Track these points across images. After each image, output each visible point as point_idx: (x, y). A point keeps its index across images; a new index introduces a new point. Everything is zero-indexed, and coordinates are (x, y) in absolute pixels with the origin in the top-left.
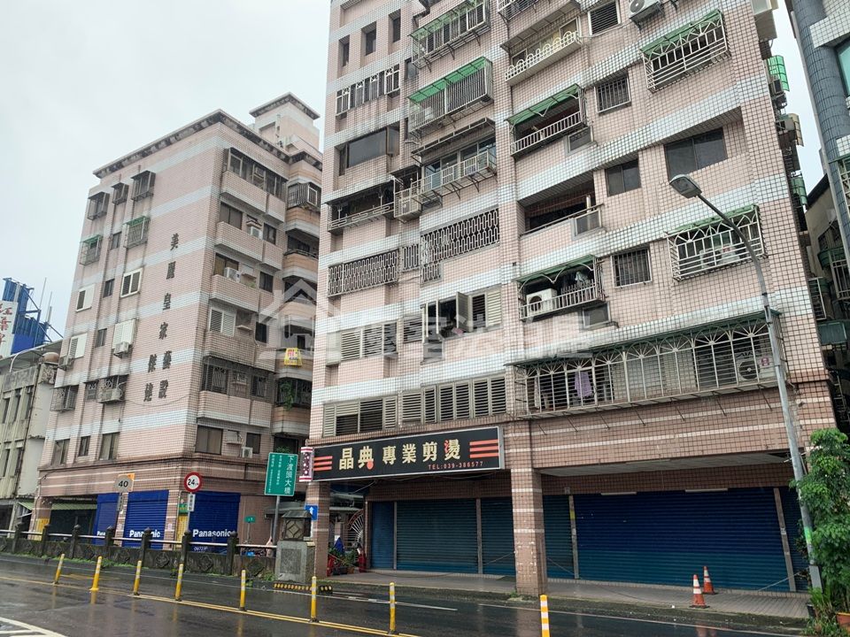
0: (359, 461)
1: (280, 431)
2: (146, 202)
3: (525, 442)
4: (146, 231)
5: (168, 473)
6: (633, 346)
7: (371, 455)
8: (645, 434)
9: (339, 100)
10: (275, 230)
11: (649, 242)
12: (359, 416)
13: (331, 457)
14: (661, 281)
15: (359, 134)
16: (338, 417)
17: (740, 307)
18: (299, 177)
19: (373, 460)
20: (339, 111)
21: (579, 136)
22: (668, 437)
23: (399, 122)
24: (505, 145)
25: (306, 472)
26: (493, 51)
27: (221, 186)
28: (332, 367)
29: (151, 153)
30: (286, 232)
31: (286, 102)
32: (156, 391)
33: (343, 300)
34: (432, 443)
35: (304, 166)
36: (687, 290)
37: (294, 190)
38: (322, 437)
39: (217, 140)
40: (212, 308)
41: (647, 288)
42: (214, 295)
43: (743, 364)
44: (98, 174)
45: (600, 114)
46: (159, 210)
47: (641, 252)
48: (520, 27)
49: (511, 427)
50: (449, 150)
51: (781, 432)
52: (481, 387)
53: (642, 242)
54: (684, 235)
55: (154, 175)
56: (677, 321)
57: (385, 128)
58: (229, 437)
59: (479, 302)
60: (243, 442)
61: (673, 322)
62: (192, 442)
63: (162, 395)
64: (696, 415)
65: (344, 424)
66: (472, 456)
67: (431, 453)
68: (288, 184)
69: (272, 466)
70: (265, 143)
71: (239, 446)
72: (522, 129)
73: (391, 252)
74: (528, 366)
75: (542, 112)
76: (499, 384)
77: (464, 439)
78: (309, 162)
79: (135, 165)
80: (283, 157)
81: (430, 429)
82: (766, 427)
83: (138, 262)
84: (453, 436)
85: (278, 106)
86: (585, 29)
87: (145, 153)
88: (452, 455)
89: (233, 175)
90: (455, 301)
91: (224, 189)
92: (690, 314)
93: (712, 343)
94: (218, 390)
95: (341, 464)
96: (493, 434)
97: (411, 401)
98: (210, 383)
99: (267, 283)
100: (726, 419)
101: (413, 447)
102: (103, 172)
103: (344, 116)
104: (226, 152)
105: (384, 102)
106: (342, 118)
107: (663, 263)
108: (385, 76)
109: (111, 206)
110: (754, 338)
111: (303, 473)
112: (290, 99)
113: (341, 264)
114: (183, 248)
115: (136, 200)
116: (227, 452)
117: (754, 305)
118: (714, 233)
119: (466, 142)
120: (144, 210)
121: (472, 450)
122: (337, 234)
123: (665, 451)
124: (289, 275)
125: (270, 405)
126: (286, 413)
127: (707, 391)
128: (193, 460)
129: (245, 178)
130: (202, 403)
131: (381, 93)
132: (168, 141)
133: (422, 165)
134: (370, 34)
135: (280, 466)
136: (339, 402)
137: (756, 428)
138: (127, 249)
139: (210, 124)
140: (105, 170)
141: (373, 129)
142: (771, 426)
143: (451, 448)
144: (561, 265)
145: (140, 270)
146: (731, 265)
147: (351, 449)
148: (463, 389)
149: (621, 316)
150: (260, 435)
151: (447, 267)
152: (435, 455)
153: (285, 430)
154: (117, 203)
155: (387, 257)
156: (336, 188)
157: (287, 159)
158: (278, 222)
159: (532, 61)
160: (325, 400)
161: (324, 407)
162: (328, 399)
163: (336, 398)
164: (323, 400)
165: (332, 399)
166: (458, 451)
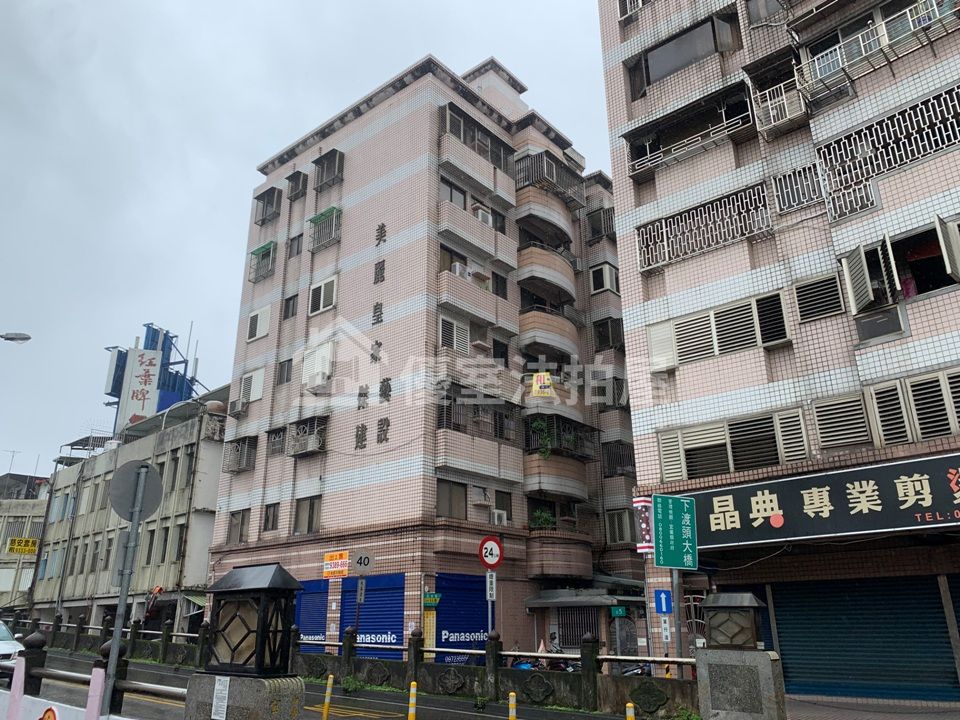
0: (752, 516)
1: (536, 487)
2: (334, 192)
4: (339, 226)
5: (401, 549)
7: (775, 504)
10: (504, 218)
12: (728, 446)
15: (664, 35)
16: (686, 451)
18: (530, 147)
19: (781, 512)
20: (623, 11)
23: (734, 4)
25: (647, 537)
27: (439, 155)
28: (664, 375)
29: (334, 131)
30: (517, 221)
31: (487, 71)
32: (372, 434)
33: (669, 274)
34: (916, 477)
35: (531, 132)
37: (522, 165)
38: (662, 482)
40: (442, 317)
44: (264, 170)
46: (352, 199)
55: (342, 156)
57: (709, 19)
60: (492, 502)
62: (432, 502)
63: (382, 438)
65: (701, 460)
67: (917, 493)
68: (516, 156)
69: (660, 517)
73: (753, 187)
79: (316, 148)
83: (331, 268)
89: (453, 138)
95: (713, 522)
99: (500, 287)
101: (870, 487)
102: (270, 166)
103: (633, 18)
104: (442, 109)
106: (628, 23)
109: (285, 202)
111: (644, 539)
112: (493, 65)
113: (659, 220)
114: (393, 241)
115: (319, 190)
116: (474, 517)
120: (331, 200)
122: (643, 182)
124: (527, 276)
128: (434, 528)
129: (465, 143)
130: (441, 447)
132: (357, 112)
133: (800, 46)
135: (671, 517)
136: (685, 427)
138: (313, 254)
140: (273, 162)
141: (687, 24)
145: (334, 278)
147: (730, 497)
150: (510, 494)
151: (886, 186)
152: (928, 497)
153: (545, 487)
154: (293, 199)
155: (746, 200)
156: (630, 117)
157: (509, 127)
158: (507, 206)
160: (657, 425)
161: (657, 437)
162: (662, 425)
163: (678, 421)
164: (654, 426)
165: (670, 423)
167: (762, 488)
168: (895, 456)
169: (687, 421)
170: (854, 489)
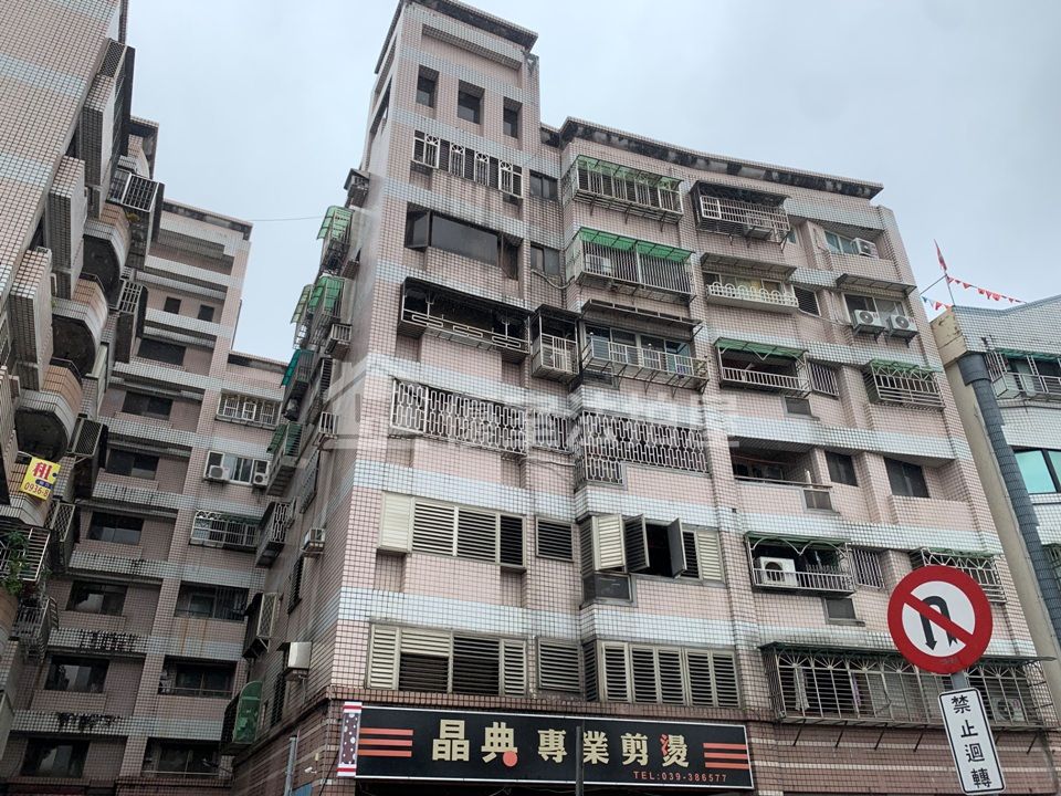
0: (484, 749)
3: (770, 752)
7: (511, 740)
8: (916, 763)
9: (419, 145)
11: (889, 549)
12: (451, 661)
13: (410, 733)
16: (403, 655)
19: (516, 750)
20: (417, 157)
23: (521, 239)
28: (392, 557)
33: (419, 444)
34: (638, 736)
38: (365, 686)
43: (1000, 704)
45: (813, 392)
48: (712, 246)
50: (627, 324)
52: (698, 662)
54: (937, 557)
57: (497, 234)
65: (418, 670)
66: (708, 765)
67: (638, 752)
75: (763, 355)
76: (725, 664)
77: (694, 738)
82: (1026, 770)
84: (675, 730)
88: (674, 759)
95: (436, 749)
96: (738, 737)
101: (601, 738)
103: (427, 170)
105: (498, 199)
106: (423, 170)
108: (500, 168)
113: (423, 386)
131: (494, 185)
133: (583, 319)
137: (1018, 769)
142: (1031, 770)
143: (673, 749)
144: (807, 537)
148: (669, 659)
151: (633, 473)
152: (645, 757)
155: (502, 412)
160: (373, 614)
161: (370, 628)
162: (379, 615)
163: (399, 617)
164: (368, 614)
165: (389, 615)
166: (684, 754)
167: (500, 719)
168: (617, 713)
169: (410, 619)
170: (588, 737)
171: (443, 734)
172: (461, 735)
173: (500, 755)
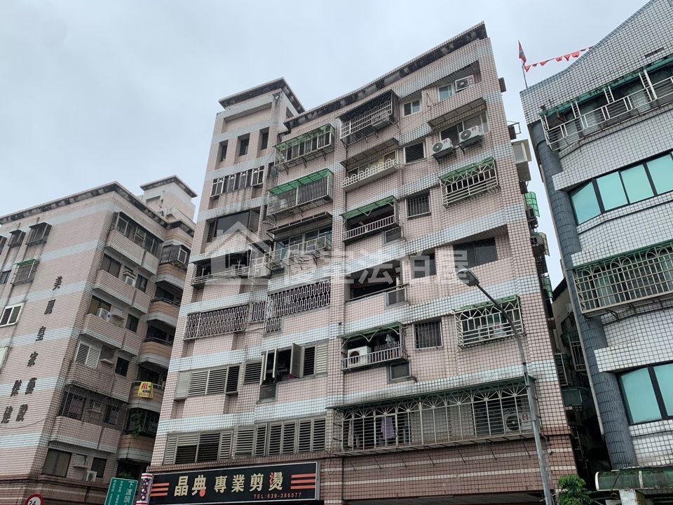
0: (193, 489)
1: (125, 457)
2: (38, 250)
3: (338, 476)
4: (34, 272)
5: (11, 494)
6: (427, 398)
7: (204, 484)
8: (434, 473)
9: (214, 186)
10: (146, 280)
11: (441, 316)
12: (198, 447)
13: (168, 484)
14: (449, 347)
15: (227, 212)
16: (179, 447)
17: (507, 372)
18: (174, 240)
19: (205, 488)
20: (213, 193)
21: (393, 233)
22: (452, 476)
23: (259, 207)
24: (339, 233)
25: (143, 497)
26: (335, 166)
27: (106, 241)
28: (179, 402)
29: (51, 209)
30: (156, 283)
31: (171, 182)
32: (14, 415)
33: (196, 343)
34: (259, 475)
35: (179, 232)
36: (468, 355)
37: (167, 250)
38: (163, 464)
39: (110, 204)
40: (81, 342)
41: (438, 351)
42: (85, 331)
43: (509, 418)
45: (409, 219)
46: (48, 256)
47: (434, 323)
48: (356, 151)
49: (327, 462)
50: (297, 231)
51: (537, 475)
52: (305, 426)
53: (436, 316)
54: (467, 313)
55: (50, 227)
56: (461, 380)
57: (248, 211)
58: (76, 461)
59: (310, 352)
60: (89, 466)
61: (458, 380)
62: (41, 464)
63: (20, 418)
64: (474, 458)
65: (184, 454)
66: (292, 488)
67: (258, 484)
68: (164, 245)
69: (113, 490)
70: (149, 211)
71: (84, 469)
72: (352, 222)
73: (242, 306)
74: (344, 410)
75: (367, 213)
76: (320, 424)
77: (287, 472)
78: (184, 229)
79: (35, 217)
80: (162, 223)
81: (259, 462)
82: (526, 471)
83: (22, 297)
84: (277, 469)
85: (164, 184)
86: (400, 159)
87: (45, 208)
88: (275, 486)
89: (118, 233)
90: (290, 350)
91: (109, 244)
92: (470, 375)
93: (486, 399)
94: (74, 416)
95: (176, 490)
96: (311, 469)
97: (245, 435)
98: (67, 408)
99: (133, 323)
100: (497, 464)
101: (242, 478)
102: (5, 220)
103: (217, 198)
104: (115, 214)
105: (249, 192)
106: (214, 199)
107: (451, 333)
108: (253, 173)
109: (6, 248)
110: (517, 398)
111: (141, 499)
112: (175, 180)
113: (199, 313)
114: (64, 289)
115: (29, 245)
116: (72, 475)
117: (516, 371)
118: (488, 313)
119: (309, 228)
120: (35, 254)
121: (293, 482)
122: (198, 289)
123: (449, 488)
124: (153, 318)
125: (119, 433)
126: (132, 441)
127: (482, 439)
128: (37, 482)
129: (128, 237)
130: (56, 428)
131: (248, 185)
132: (67, 201)
133: (274, 240)
134: (244, 142)
135: (120, 491)
136: (181, 434)
137: (519, 471)
138: (13, 285)
139: (106, 192)
140: (7, 218)
141: (238, 210)
142: (530, 470)
143: (275, 480)
144: (375, 328)
145: (22, 305)
146: (501, 339)
147: (187, 477)
148: (290, 427)
149: (419, 372)
150: (105, 460)
151: (287, 322)
152: (261, 486)
153: (130, 457)
154: (11, 247)
155: (239, 310)
156: (203, 251)
157: (165, 225)
158: (150, 274)
159: (362, 176)
161: (167, 437)
162: (171, 431)
163: (179, 430)
164: (167, 431)
165: (175, 430)
166: (281, 482)
167: (200, 473)
169: (183, 430)
170: (236, 478)
171: (180, 484)
172: (186, 483)
173: (199, 491)
